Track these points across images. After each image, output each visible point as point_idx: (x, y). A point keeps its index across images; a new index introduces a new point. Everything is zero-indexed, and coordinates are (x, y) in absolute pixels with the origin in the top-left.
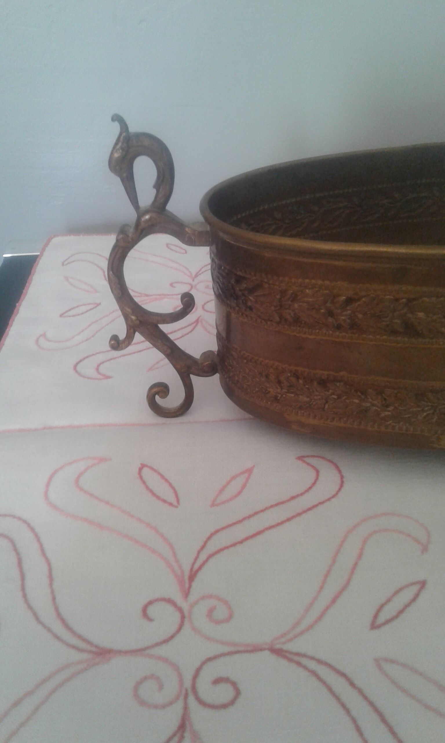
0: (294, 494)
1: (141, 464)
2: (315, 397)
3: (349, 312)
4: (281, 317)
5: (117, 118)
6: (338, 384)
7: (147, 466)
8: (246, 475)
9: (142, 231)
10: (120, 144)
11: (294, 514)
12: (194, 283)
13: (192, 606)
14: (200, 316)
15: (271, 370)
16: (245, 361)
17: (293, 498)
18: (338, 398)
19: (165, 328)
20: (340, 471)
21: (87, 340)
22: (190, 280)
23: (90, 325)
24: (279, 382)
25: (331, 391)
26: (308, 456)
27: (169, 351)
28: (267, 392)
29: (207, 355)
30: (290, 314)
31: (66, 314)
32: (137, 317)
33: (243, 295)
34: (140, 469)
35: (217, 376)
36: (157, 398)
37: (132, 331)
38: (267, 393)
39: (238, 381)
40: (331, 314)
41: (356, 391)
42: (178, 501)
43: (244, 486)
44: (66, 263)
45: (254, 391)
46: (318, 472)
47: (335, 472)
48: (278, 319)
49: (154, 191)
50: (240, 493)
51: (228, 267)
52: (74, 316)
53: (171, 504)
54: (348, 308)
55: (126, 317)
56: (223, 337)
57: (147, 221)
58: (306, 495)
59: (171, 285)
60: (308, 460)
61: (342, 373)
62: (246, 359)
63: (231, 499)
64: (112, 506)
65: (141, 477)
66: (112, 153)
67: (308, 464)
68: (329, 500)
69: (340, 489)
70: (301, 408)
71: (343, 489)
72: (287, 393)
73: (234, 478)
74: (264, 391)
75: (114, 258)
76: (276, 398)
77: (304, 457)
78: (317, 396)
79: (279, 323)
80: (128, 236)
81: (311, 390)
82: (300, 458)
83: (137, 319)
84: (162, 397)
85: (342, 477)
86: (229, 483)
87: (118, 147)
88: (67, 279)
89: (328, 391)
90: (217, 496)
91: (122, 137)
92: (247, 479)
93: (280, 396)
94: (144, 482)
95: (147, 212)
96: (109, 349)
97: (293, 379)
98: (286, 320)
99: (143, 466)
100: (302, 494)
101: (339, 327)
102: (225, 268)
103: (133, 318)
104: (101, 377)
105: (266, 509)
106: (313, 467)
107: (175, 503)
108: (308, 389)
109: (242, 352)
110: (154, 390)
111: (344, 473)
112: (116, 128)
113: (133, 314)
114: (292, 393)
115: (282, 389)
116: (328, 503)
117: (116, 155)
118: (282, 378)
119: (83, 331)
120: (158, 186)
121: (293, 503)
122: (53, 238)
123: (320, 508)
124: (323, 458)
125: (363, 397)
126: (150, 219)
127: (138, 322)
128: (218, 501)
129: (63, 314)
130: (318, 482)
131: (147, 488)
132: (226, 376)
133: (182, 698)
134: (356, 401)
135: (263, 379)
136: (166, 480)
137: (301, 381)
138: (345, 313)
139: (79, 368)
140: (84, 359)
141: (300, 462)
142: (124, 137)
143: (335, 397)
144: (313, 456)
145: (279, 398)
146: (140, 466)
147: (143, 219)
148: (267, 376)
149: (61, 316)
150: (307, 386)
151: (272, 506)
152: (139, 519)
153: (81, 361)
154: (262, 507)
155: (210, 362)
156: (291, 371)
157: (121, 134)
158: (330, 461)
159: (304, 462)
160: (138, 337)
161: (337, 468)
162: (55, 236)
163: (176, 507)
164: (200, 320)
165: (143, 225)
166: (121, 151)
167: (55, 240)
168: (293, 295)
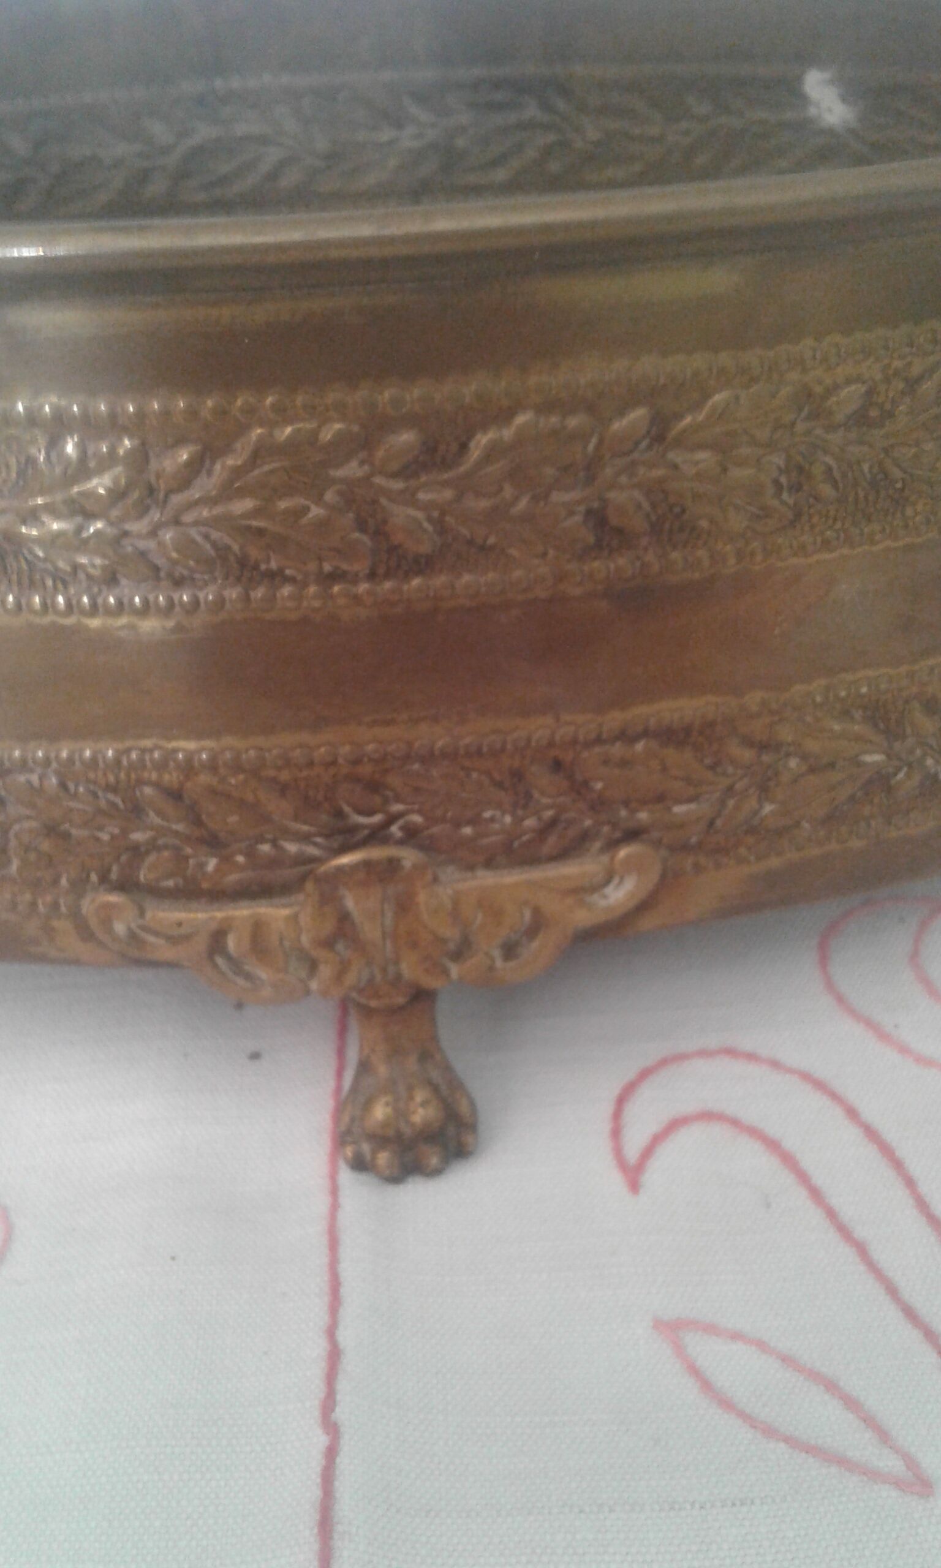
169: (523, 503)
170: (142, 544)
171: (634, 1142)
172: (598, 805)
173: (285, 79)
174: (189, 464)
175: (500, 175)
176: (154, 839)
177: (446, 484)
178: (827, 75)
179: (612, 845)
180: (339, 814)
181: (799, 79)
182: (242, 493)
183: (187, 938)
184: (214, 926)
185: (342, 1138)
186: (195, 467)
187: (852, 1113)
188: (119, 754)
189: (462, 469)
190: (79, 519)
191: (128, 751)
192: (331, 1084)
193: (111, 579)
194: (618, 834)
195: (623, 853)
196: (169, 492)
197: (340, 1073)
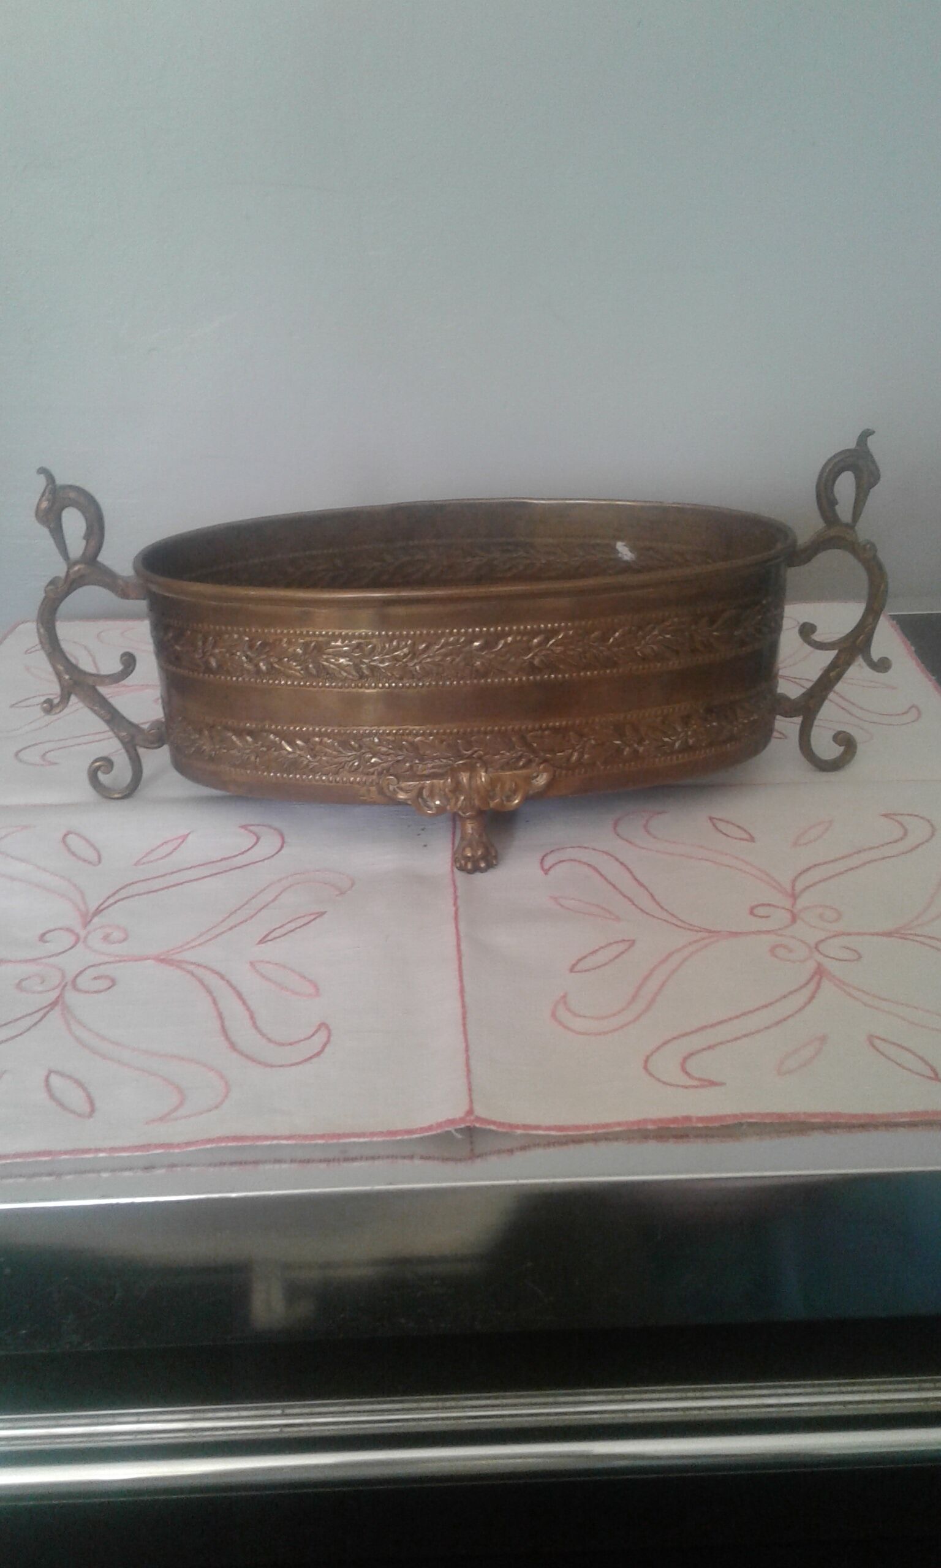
0: (226, 856)
2: (246, 751)
5: (43, 471)
7: (72, 833)
8: (180, 841)
9: (73, 584)
10: (47, 495)
11: (220, 871)
13: (89, 933)
18: (268, 750)
19: (103, 690)
20: (282, 838)
21: (37, 730)
25: (260, 743)
26: (252, 825)
27: (108, 717)
29: (156, 724)
31: (18, 705)
32: (71, 676)
34: (65, 835)
35: (166, 748)
36: (100, 774)
37: (66, 692)
42: (100, 860)
43: (175, 850)
44: (30, 651)
46: (258, 837)
47: (277, 838)
48: (203, 668)
49: (84, 543)
50: (168, 855)
52: (27, 707)
53: (91, 863)
55: (59, 677)
57: (75, 572)
60: (251, 828)
63: (157, 860)
64: (28, 863)
65: (64, 842)
66: (39, 505)
67: (250, 831)
68: (262, 860)
69: (279, 850)
71: (282, 850)
72: (220, 749)
73: (165, 843)
75: (43, 611)
76: (210, 756)
77: (248, 825)
79: (204, 673)
80: (57, 591)
82: (242, 826)
83: (71, 679)
84: (105, 774)
85: (283, 843)
86: (160, 846)
87: (45, 499)
88: (27, 668)
90: (143, 857)
91: (48, 489)
92: (180, 844)
93: (214, 753)
94: (67, 846)
95: (75, 563)
96: (42, 714)
99: (68, 833)
100: (235, 856)
103: (67, 676)
104: (45, 764)
106: (254, 834)
107: (96, 862)
110: (96, 765)
111: (287, 839)
112: (42, 481)
113: (67, 673)
114: (224, 748)
115: (215, 745)
116: (259, 863)
117: (43, 506)
118: (214, 733)
119: (34, 721)
120: (88, 537)
121: (223, 863)
122: (20, 624)
123: (253, 866)
124: (270, 827)
126: (81, 571)
127: (72, 683)
128: (142, 862)
129: (14, 705)
130: (255, 847)
131: (69, 850)
132: (175, 748)
133: (60, 988)
136: (91, 844)
139: (21, 755)
140: (29, 746)
141: (243, 830)
142: (50, 488)
143: (265, 749)
144: (258, 825)
146: (65, 833)
147: (73, 571)
148: (200, 733)
149: (12, 706)
151: (198, 866)
152: (54, 873)
153: (24, 749)
154: (188, 866)
155: (157, 732)
157: (47, 485)
158: (275, 829)
159: (247, 829)
160: (73, 699)
161: (281, 834)
162: (24, 622)
163: (96, 865)
165: (72, 577)
166: (48, 502)
167: (23, 627)
169: (513, 659)
170: (412, 668)
171: (547, 866)
172: (534, 751)
173: (434, 541)
174: (425, 647)
175: (509, 574)
176: (404, 758)
177: (492, 653)
178: (624, 544)
179: (539, 764)
180: (459, 751)
181: (615, 545)
182: (438, 655)
183: (411, 790)
184: (420, 785)
185: (455, 860)
186: (427, 648)
187: (617, 860)
188: (398, 730)
189: (496, 650)
190: (395, 662)
191: (400, 730)
192: (451, 846)
193: (401, 679)
194: (541, 761)
195: (542, 767)
196: (420, 654)
197: (453, 844)
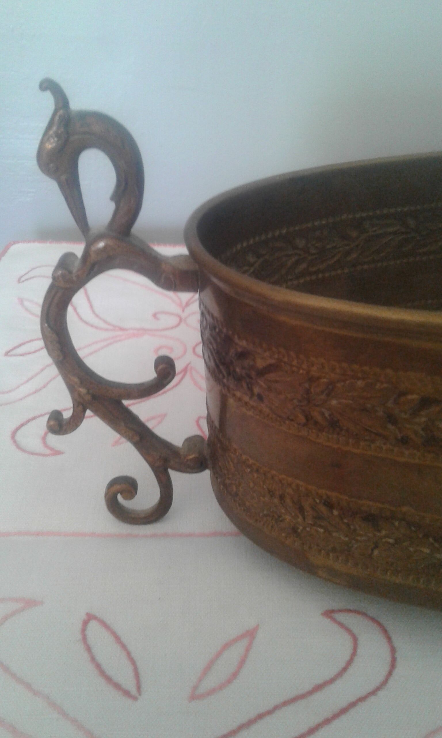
0: (319, 681)
1: (88, 614)
2: (359, 538)
3: (423, 419)
4: (308, 418)
5: (50, 86)
6: (397, 523)
7: (95, 618)
8: (244, 642)
9: (93, 266)
10: (54, 128)
11: (319, 720)
12: (183, 315)
14: (190, 363)
15: (289, 491)
16: (249, 470)
17: (318, 688)
18: (397, 543)
20: (389, 639)
21: (35, 392)
22: (178, 311)
23: (42, 370)
24: (301, 509)
25: (384, 532)
26: (340, 611)
27: (137, 438)
28: (281, 519)
29: (191, 441)
30: (323, 414)
31: (12, 353)
32: (88, 390)
33: (249, 376)
34: (85, 623)
35: (207, 473)
36: (119, 497)
37: (81, 408)
38: (281, 521)
39: (237, 494)
40: (392, 419)
41: (426, 536)
42: (139, 688)
43: (242, 662)
44: (23, 279)
45: (261, 514)
46: (355, 640)
47: (384, 641)
48: (302, 419)
49: (112, 206)
50: (235, 675)
51: (225, 330)
52: (22, 355)
53: (127, 693)
54: (423, 413)
55: (71, 388)
56: (216, 427)
57: (102, 250)
58: (339, 683)
59: (155, 316)
60: (341, 617)
61: (405, 509)
62: (249, 466)
63: (222, 686)
64: (36, 693)
65: (84, 638)
66: (42, 143)
67: (341, 625)
68: (373, 693)
69: (390, 673)
70: (334, 550)
71: (396, 672)
72: (313, 525)
73: (226, 646)
74: (276, 516)
75: (50, 304)
76: (294, 530)
77: (333, 611)
78: (361, 535)
79: (305, 425)
80: (70, 272)
81: (352, 527)
82: (329, 614)
83: (88, 393)
84: (125, 498)
85: (393, 650)
86: (219, 654)
87: (51, 132)
88: (21, 301)
89: (379, 531)
90: (200, 680)
91: (57, 118)
92: (248, 650)
93: (301, 528)
94: (89, 649)
95: (100, 237)
97: (323, 509)
98: (316, 423)
99: (90, 617)
100: (332, 681)
101: (404, 441)
102: (220, 331)
103: (83, 391)
104: (48, 451)
105: (277, 708)
106: (349, 631)
107: (134, 691)
108: (348, 525)
109: (244, 457)
110: (117, 487)
111: (398, 642)
112: (48, 102)
113: (83, 385)
114: (321, 527)
115: (304, 519)
116: (372, 699)
117: (49, 146)
118: (306, 505)
119: (31, 378)
120: (117, 197)
122: (12, 245)
123: (361, 709)
124: (364, 614)
125: (437, 545)
126: (105, 248)
127: (88, 398)
128: (202, 690)
129: (9, 352)
130: (356, 659)
131: (93, 659)
132: (219, 480)
134: (427, 551)
135: (276, 501)
136: (124, 647)
137: (335, 512)
138: (417, 420)
139: (19, 437)
140: (28, 421)
141: (327, 621)
142: (60, 117)
143: (391, 541)
144: (349, 611)
145: (299, 531)
146: (84, 617)
147: (93, 248)
148: (282, 498)
149: (7, 354)
150: (345, 521)
151: (285, 703)
152: (74, 721)
153: (22, 425)
154: (270, 706)
155: (197, 455)
156: (321, 497)
157: (55, 112)
158: (373, 620)
159: (334, 620)
160: (90, 416)
161: (385, 631)
162: (15, 243)
163: (135, 699)
164: (189, 368)
165: (93, 257)
166: (56, 139)
167: (14, 248)
168: (330, 387)
